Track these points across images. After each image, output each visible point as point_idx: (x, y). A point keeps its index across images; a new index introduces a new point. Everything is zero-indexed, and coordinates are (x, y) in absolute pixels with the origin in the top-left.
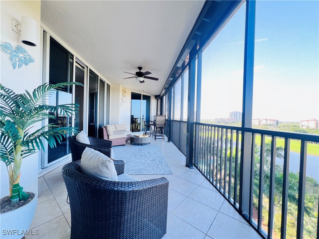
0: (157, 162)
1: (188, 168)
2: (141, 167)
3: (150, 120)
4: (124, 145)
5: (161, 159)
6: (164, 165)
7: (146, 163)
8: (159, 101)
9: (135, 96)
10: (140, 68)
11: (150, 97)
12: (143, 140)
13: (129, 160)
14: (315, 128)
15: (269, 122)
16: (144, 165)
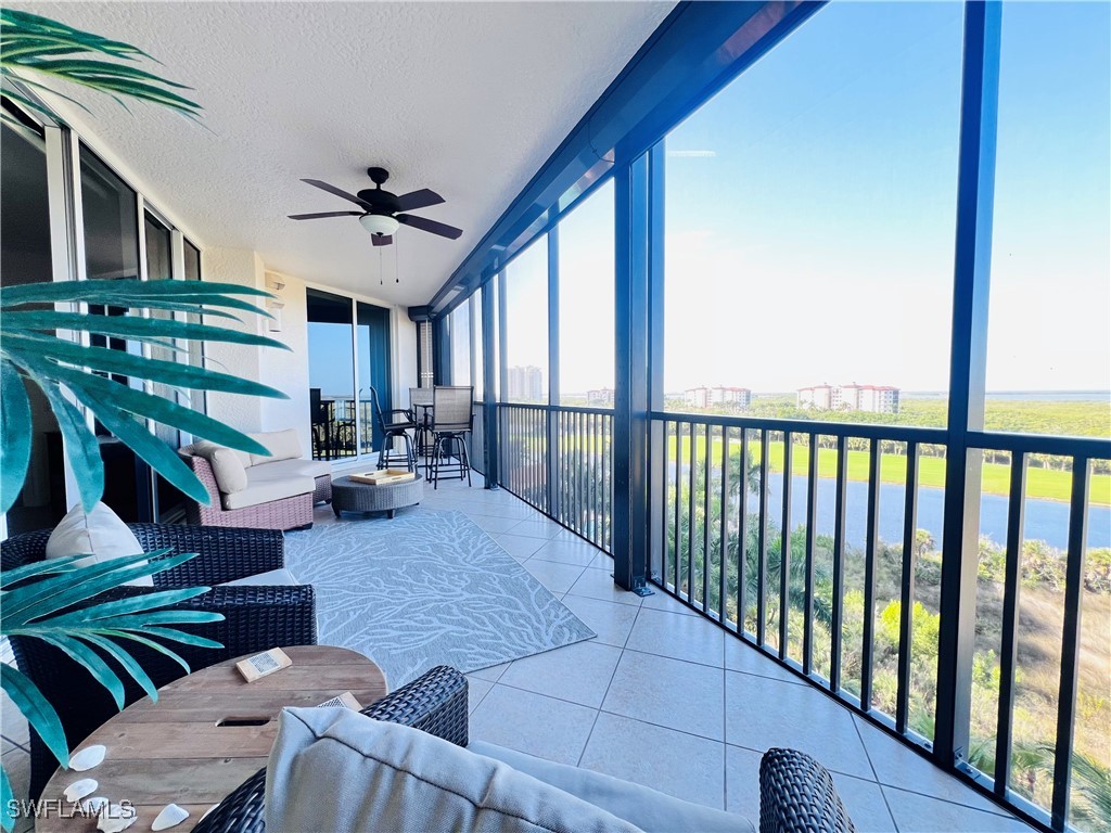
0: (498, 587)
1: (631, 595)
2: (442, 632)
3: (395, 407)
4: (308, 526)
5: (507, 571)
6: (532, 598)
7: (457, 604)
8: (427, 329)
9: (324, 308)
10: (378, 174)
11: (388, 310)
12: (395, 495)
13: (365, 601)
14: (827, 407)
15: (729, 396)
16: (450, 613)
